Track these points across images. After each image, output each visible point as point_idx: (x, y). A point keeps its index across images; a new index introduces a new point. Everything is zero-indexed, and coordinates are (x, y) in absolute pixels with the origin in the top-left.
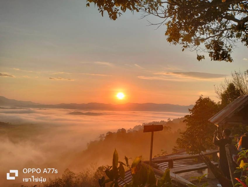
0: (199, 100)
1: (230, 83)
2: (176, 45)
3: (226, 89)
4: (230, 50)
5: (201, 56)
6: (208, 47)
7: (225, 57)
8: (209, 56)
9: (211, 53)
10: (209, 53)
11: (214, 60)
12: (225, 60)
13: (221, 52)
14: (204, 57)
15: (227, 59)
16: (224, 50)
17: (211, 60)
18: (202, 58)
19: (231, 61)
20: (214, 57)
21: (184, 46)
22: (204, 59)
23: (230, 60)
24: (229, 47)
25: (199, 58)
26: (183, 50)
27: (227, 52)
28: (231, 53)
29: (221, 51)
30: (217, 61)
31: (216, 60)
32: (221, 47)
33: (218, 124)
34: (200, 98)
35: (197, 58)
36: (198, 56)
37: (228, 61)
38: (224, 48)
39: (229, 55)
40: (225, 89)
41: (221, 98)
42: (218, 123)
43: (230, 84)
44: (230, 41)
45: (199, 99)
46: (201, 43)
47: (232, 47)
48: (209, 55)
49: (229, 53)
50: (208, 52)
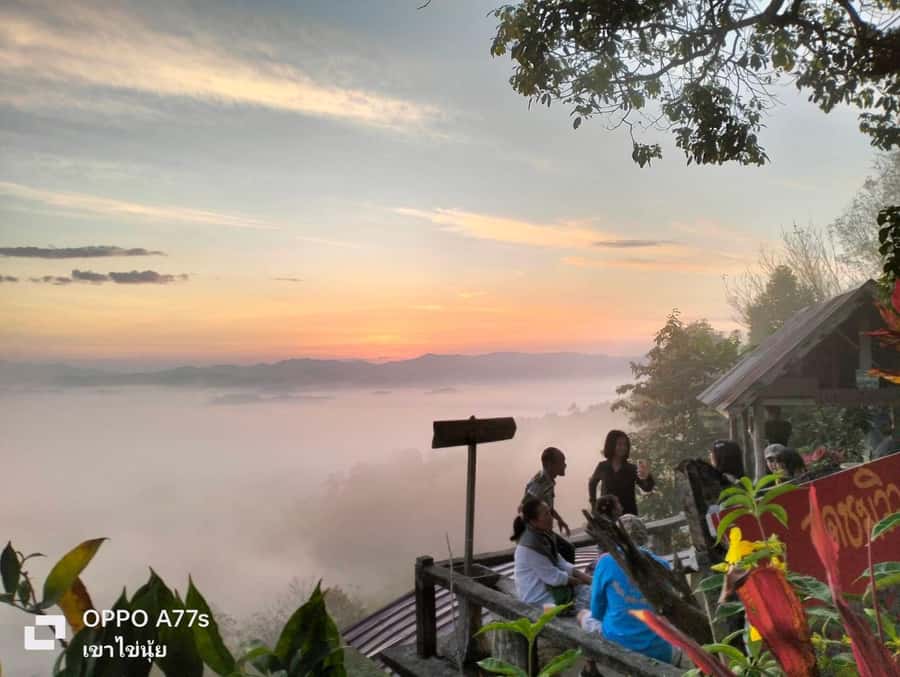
0: (667, 329)
1: (776, 264)
2: (549, 105)
3: (765, 289)
4: (754, 119)
5: (647, 148)
6: (673, 111)
7: (739, 148)
8: (678, 145)
9: (685, 133)
10: (676, 135)
11: (698, 163)
12: (739, 158)
13: (722, 130)
14: (658, 149)
15: (746, 155)
16: (731, 119)
17: (688, 163)
18: (652, 156)
19: (761, 162)
20: (697, 149)
21: (578, 109)
22: (660, 157)
23: (757, 158)
24: (752, 105)
25: (642, 155)
26: (577, 123)
27: (745, 128)
28: (759, 130)
29: (724, 125)
30: (709, 164)
31: (705, 162)
32: (724, 110)
33: (727, 409)
34: (671, 322)
35: (635, 156)
36: (636, 146)
37: (751, 161)
38: (733, 111)
39: (753, 138)
40: (761, 290)
41: (748, 322)
42: (727, 405)
43: (777, 270)
44: (752, 78)
45: (667, 327)
46: (646, 99)
47: (760, 107)
48: (676, 142)
49: (750, 132)
50: (674, 131)
